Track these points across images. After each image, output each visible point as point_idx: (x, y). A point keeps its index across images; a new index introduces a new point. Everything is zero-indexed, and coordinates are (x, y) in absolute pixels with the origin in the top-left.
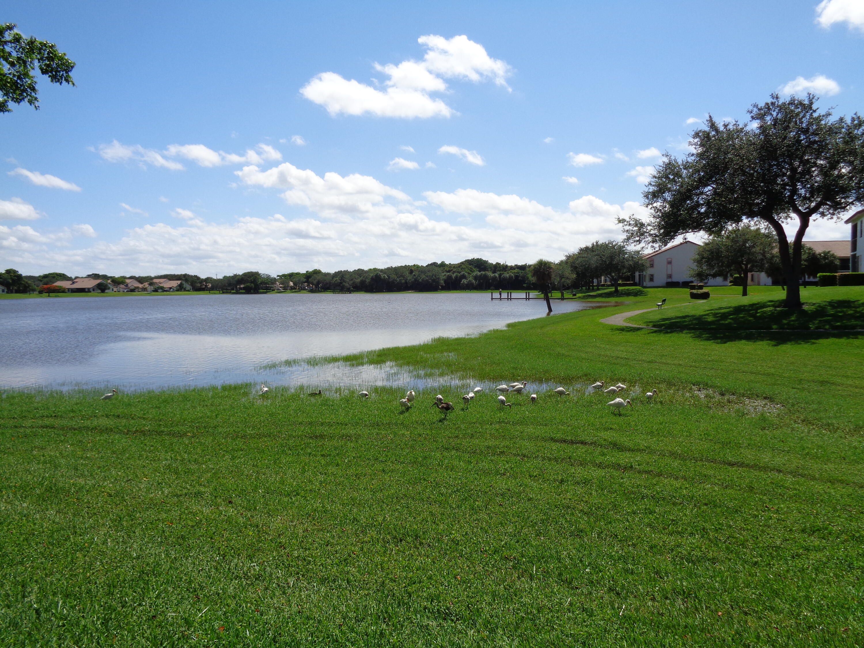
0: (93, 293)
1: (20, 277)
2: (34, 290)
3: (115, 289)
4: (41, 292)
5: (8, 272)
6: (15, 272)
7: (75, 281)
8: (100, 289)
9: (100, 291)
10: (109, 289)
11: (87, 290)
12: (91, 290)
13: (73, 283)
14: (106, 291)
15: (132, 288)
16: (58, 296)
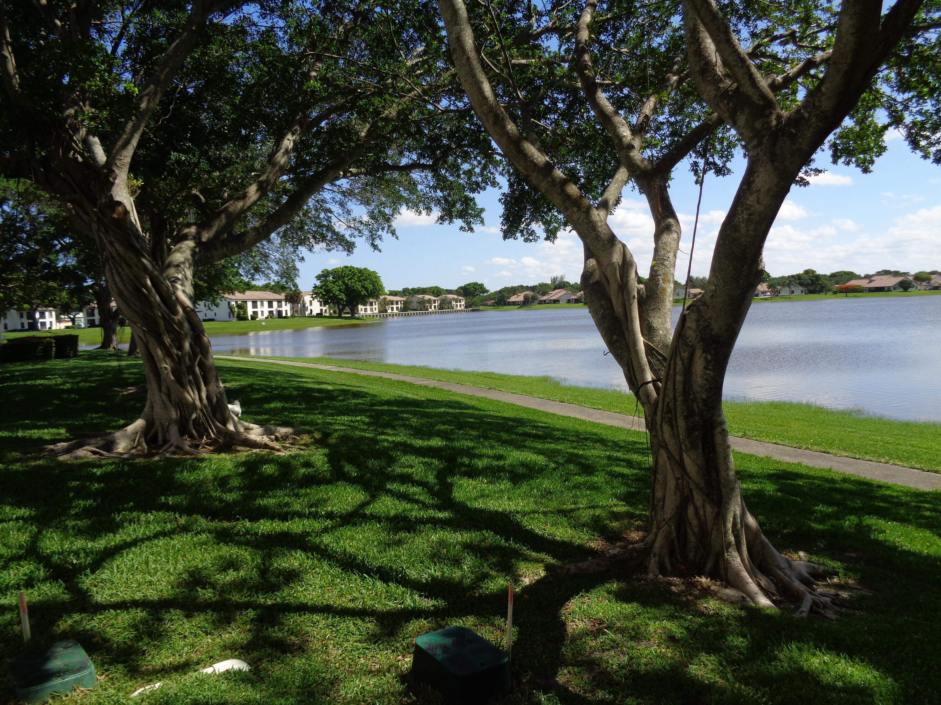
0: (893, 292)
1: (818, 277)
2: (829, 290)
3: (919, 287)
4: (835, 293)
5: (807, 272)
6: (813, 272)
7: (873, 279)
8: (902, 287)
9: (902, 290)
10: (913, 287)
11: (886, 289)
12: (892, 289)
13: (871, 282)
14: (910, 290)
15: (937, 285)
16: (856, 296)
